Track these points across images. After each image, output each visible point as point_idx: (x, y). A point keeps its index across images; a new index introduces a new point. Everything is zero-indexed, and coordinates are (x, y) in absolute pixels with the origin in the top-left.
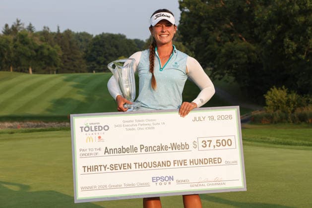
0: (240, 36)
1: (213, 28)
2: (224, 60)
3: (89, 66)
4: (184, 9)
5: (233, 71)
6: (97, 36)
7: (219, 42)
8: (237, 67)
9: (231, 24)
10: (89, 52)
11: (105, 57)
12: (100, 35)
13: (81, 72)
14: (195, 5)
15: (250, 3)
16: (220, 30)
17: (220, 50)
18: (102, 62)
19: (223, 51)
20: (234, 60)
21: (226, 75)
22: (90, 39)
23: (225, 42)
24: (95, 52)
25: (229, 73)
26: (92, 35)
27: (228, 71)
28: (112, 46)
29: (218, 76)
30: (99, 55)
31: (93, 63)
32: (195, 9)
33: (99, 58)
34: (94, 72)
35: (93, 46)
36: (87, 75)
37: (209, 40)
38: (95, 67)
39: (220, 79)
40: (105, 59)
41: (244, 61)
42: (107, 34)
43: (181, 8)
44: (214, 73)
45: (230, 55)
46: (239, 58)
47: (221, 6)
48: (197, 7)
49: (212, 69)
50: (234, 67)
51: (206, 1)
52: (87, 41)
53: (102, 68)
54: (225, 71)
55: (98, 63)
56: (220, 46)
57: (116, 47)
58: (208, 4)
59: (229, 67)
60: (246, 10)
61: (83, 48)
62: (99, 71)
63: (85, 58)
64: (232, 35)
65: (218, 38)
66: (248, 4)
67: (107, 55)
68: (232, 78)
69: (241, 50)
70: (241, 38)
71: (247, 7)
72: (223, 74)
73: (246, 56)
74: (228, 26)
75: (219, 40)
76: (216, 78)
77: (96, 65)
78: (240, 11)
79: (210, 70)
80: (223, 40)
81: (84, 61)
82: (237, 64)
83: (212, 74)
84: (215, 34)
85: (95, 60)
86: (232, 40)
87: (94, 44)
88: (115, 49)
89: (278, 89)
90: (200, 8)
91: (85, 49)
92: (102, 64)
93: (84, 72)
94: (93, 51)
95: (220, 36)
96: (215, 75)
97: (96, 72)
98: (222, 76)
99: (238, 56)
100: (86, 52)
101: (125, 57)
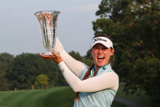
0: (150, 52)
1: (125, 46)
2: (136, 74)
3: (11, 85)
4: (98, 29)
5: (144, 85)
6: (17, 56)
7: (131, 59)
8: (148, 81)
9: (141, 42)
10: (10, 71)
11: (26, 75)
12: (21, 55)
13: (3, 90)
14: (108, 26)
15: (157, 22)
16: (131, 48)
17: (132, 66)
18: (23, 80)
19: (135, 67)
20: (145, 76)
21: (139, 89)
22: (11, 60)
23: (136, 58)
24: (16, 72)
25: (141, 87)
26: (13, 56)
27: (140, 86)
28: (31, 66)
29: (130, 90)
30: (20, 74)
31: (15, 81)
32: (108, 29)
33: (20, 77)
34: (16, 89)
35: (14, 66)
36: (9, 93)
37: (121, 58)
38: (16, 85)
39: (132, 93)
40: (26, 78)
41: (154, 75)
42: (27, 54)
43: (95, 28)
44: (127, 88)
45: (141, 70)
46: (150, 73)
47: (131, 25)
48: (109, 28)
49: (124, 84)
50: (145, 81)
51: (117, 22)
52: (8, 61)
53: (22, 86)
54: (137, 86)
55: (20, 81)
56: (132, 62)
57: (36, 66)
58: (120, 24)
59: (141, 82)
60: (154, 28)
61: (5, 67)
62: (20, 89)
63: (6, 77)
64: (142, 52)
65: (129, 55)
66: (156, 23)
67: (27, 73)
68: (144, 92)
69: (151, 66)
70: (150, 55)
71: (155, 26)
72: (136, 89)
73: (155, 71)
74: (138, 44)
75: (131, 57)
76: (129, 92)
77: (17, 83)
78: (148, 29)
79: (124, 85)
80: (134, 57)
81: (6, 80)
82: (148, 79)
83: (125, 88)
84: (127, 52)
85: (16, 78)
86: (142, 57)
87: (15, 64)
88: (34, 68)
90: (113, 28)
91: (6, 69)
92: (22, 82)
93: (6, 90)
94: (14, 70)
95: (131, 53)
96: (127, 90)
97: (17, 90)
98: (134, 90)
99: (148, 71)
100: (8, 71)
101: (44, 75)
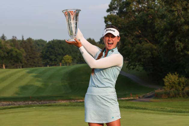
0: (146, 39)
1: (128, 34)
2: (136, 55)
3: (44, 63)
4: (108, 22)
5: (142, 63)
6: (49, 42)
7: (132, 44)
8: (144, 60)
9: (140, 31)
10: (44, 53)
11: (56, 56)
12: (52, 41)
13: (39, 66)
14: (115, 20)
15: (151, 17)
16: (133, 36)
17: (133, 49)
18: (53, 59)
19: (135, 50)
20: (142, 56)
21: (138, 66)
22: (45, 44)
23: (136, 43)
24: (48, 53)
25: (139, 65)
26: (46, 41)
27: (139, 63)
28: (60, 49)
29: (132, 67)
30: (51, 55)
32: (115, 22)
33: (51, 57)
34: (48, 66)
35: (47, 49)
36: (43, 68)
37: (125, 43)
38: (48, 63)
39: (133, 69)
40: (55, 57)
41: (149, 56)
42: (56, 40)
43: (106, 22)
44: (129, 65)
45: (139, 52)
46: (146, 54)
47: (132, 20)
48: (116, 21)
49: (127, 62)
50: (142, 60)
51: (122, 17)
52: (43, 45)
53: (53, 64)
54: (137, 63)
55: (51, 60)
56: (133, 46)
57: (63, 49)
58: (124, 19)
59: (139, 60)
60: (149, 22)
61: (40, 50)
62: (51, 65)
63: (41, 57)
64: (141, 39)
65: (131, 41)
66: (150, 18)
67: (57, 54)
68: (141, 68)
69: (147, 49)
70: (146, 41)
71: (150, 20)
72: (136, 66)
73: (150, 53)
74: (138, 33)
75: (132, 42)
76: (131, 68)
77: (49, 61)
78: (145, 22)
79: (127, 63)
80: (134, 43)
81: (41, 59)
82: (144, 58)
84: (129, 39)
85: (48, 58)
86: (140, 42)
87: (48, 47)
88: (61, 50)
89: (172, 75)
90: (119, 21)
91: (41, 51)
92: (53, 61)
93: (41, 66)
94: (47, 52)
95: (132, 40)
96: (129, 66)
97: (49, 66)
98: (134, 67)
99: (145, 53)
100: (42, 53)
101: (69, 55)
